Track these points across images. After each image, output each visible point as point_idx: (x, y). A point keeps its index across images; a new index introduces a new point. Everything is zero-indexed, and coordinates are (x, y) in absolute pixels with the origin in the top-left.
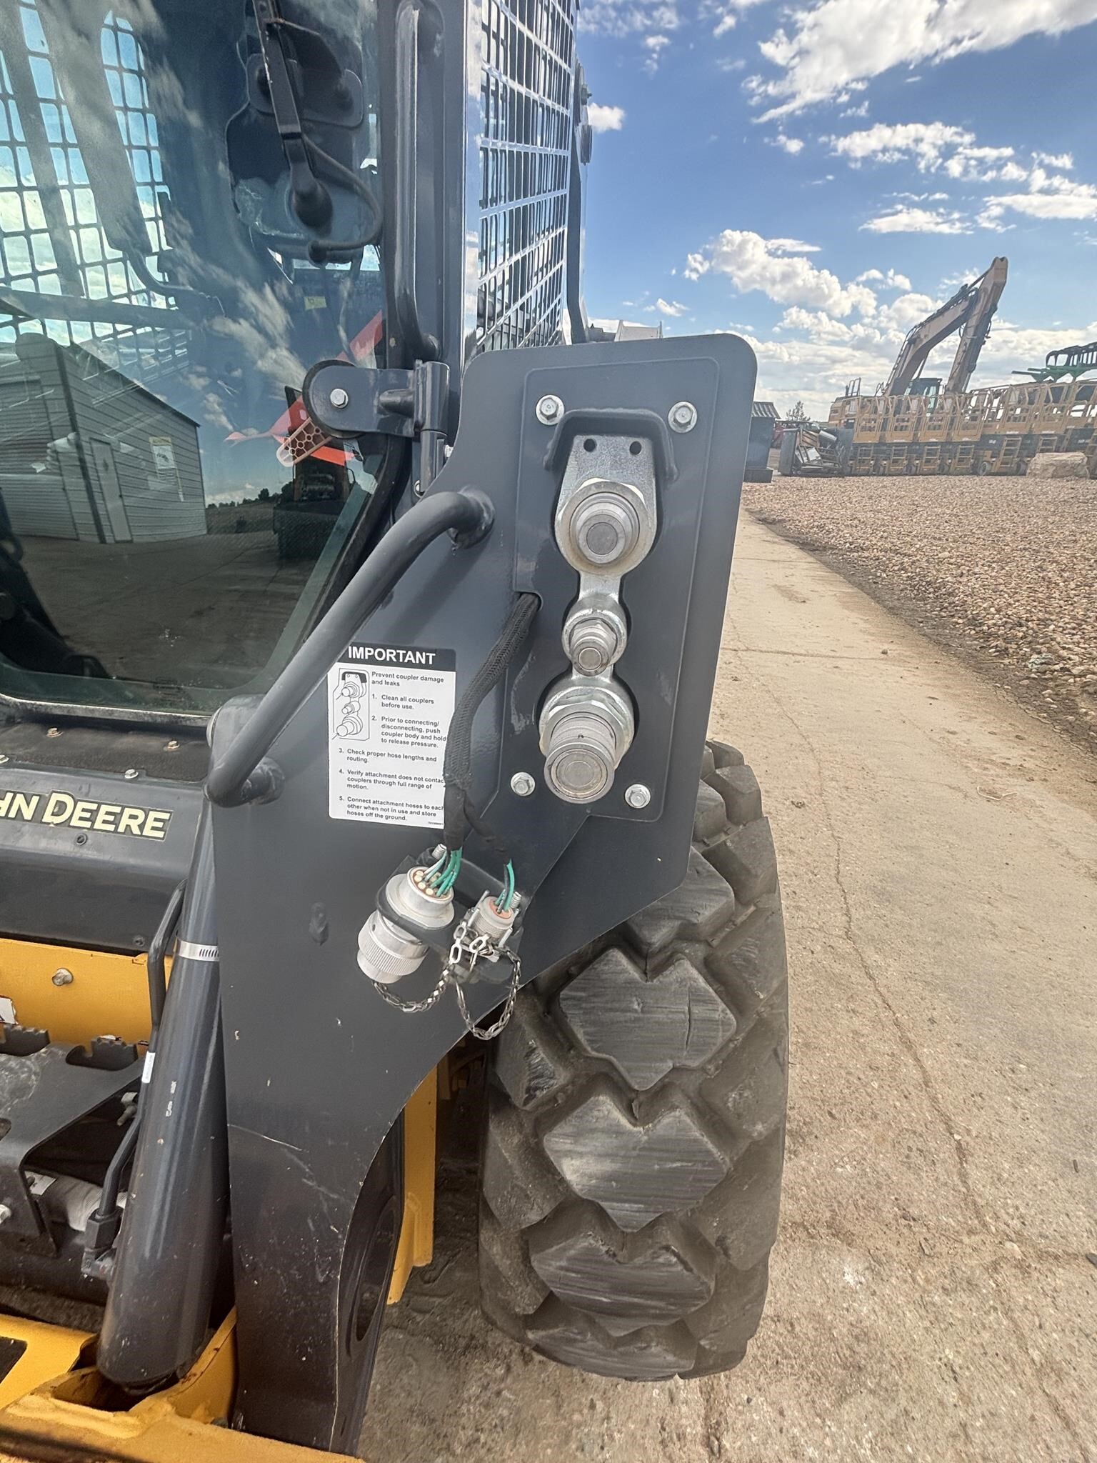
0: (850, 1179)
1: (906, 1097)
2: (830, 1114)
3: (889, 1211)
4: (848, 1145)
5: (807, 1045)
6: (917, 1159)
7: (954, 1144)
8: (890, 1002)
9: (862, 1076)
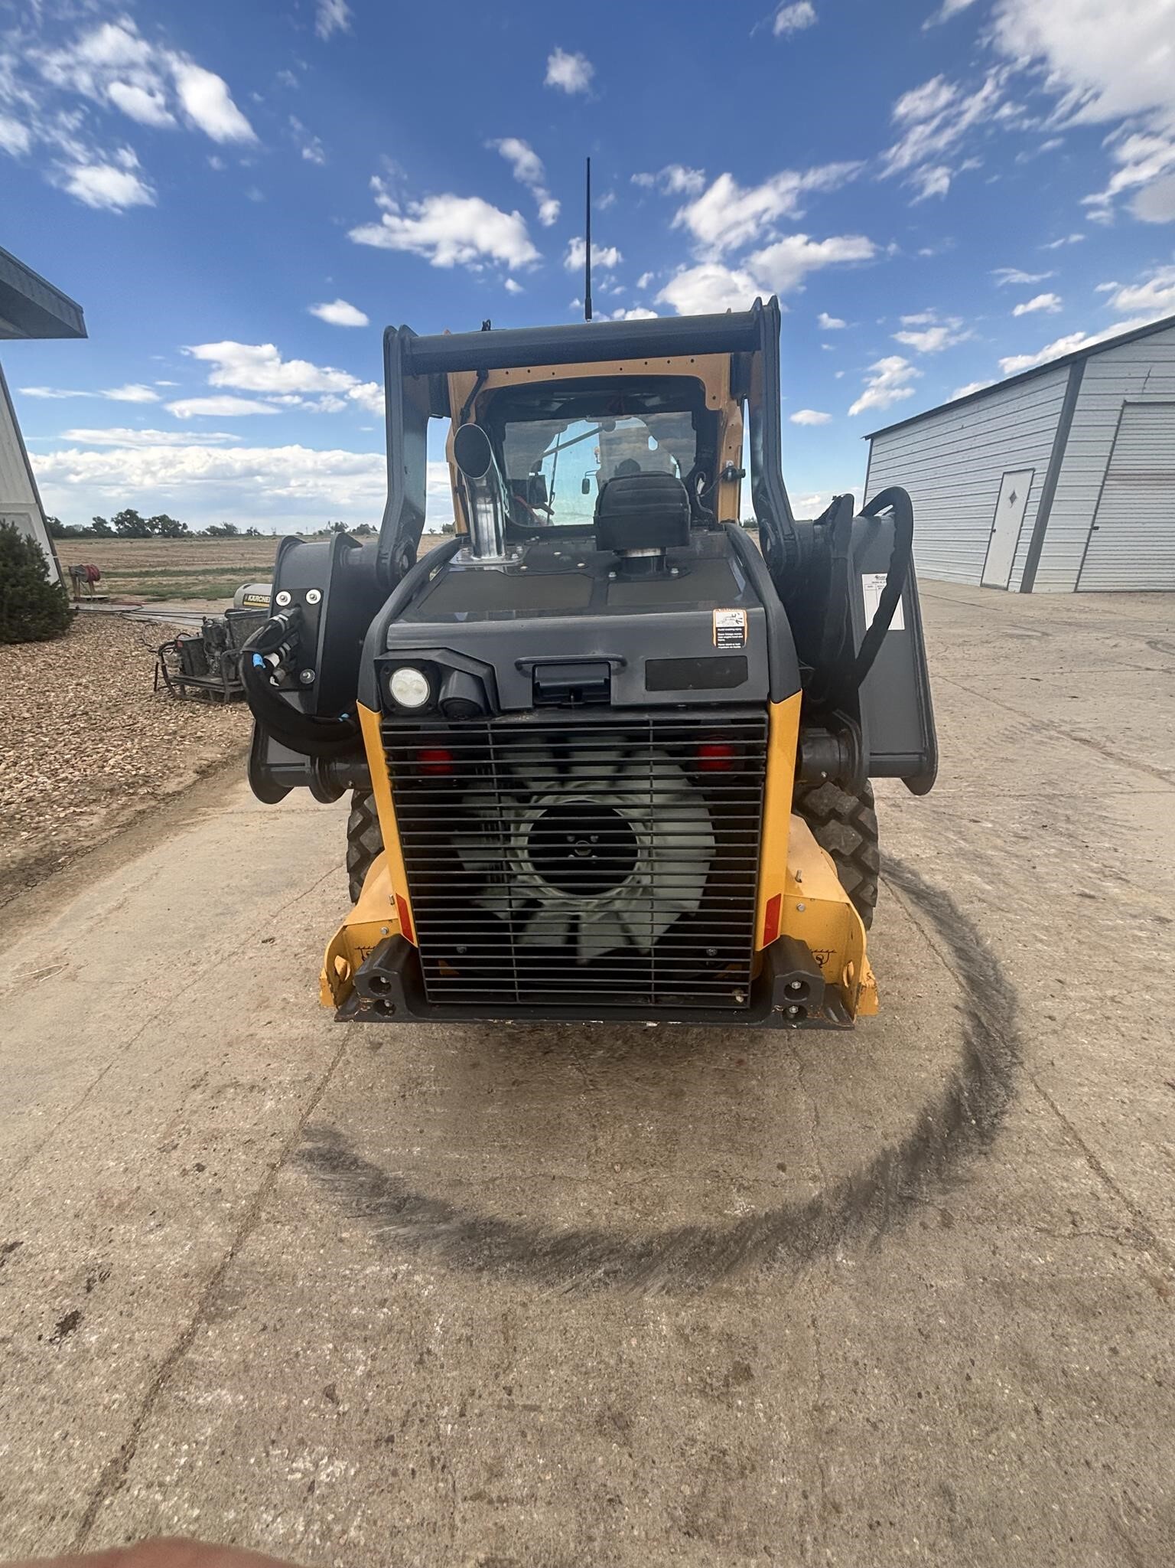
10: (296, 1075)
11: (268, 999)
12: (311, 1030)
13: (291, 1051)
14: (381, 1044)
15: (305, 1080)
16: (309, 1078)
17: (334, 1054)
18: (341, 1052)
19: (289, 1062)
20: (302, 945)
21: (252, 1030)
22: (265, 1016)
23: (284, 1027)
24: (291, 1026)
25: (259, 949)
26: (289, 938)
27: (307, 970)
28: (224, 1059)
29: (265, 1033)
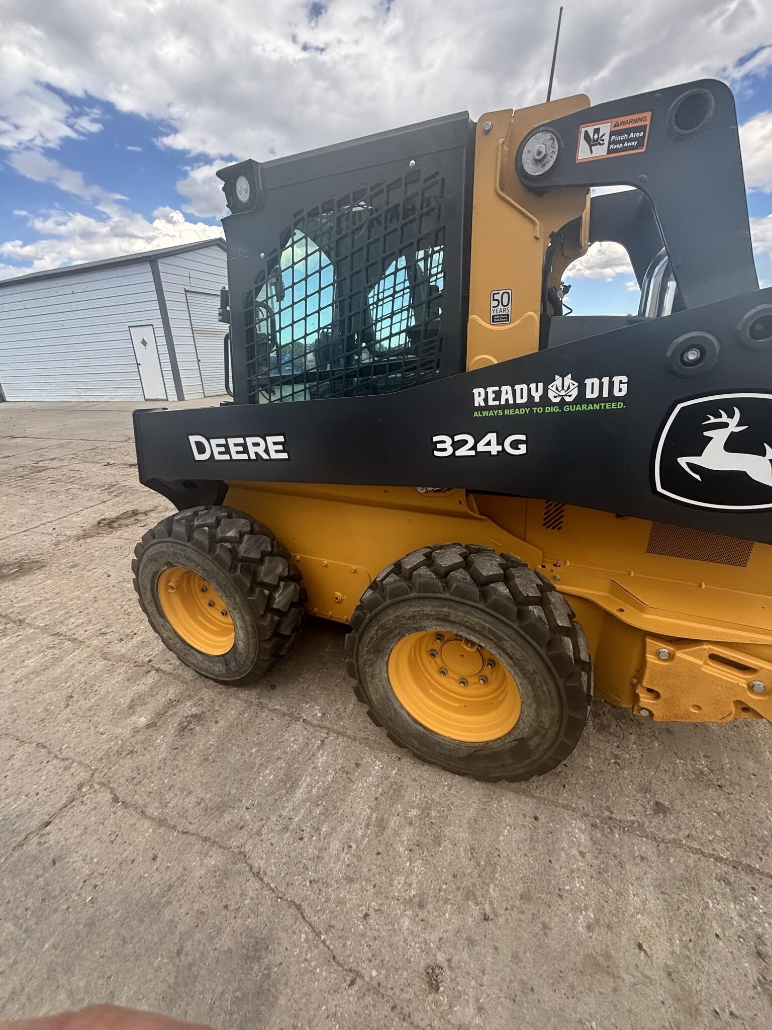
0: (157, 739)
1: (150, 793)
2: (177, 748)
3: (138, 747)
4: (164, 746)
5: (207, 759)
6: (135, 774)
7: (121, 799)
8: (185, 836)
9: (174, 777)
10: (724, 895)
11: (590, 956)
12: (646, 882)
13: (687, 906)
14: (657, 803)
15: (729, 883)
16: (722, 879)
17: (679, 852)
18: (677, 843)
19: (707, 907)
20: (460, 910)
21: (659, 975)
22: (626, 955)
23: (644, 920)
24: (644, 910)
25: (457, 996)
26: (434, 937)
27: (525, 897)
28: (726, 1016)
29: (660, 952)
